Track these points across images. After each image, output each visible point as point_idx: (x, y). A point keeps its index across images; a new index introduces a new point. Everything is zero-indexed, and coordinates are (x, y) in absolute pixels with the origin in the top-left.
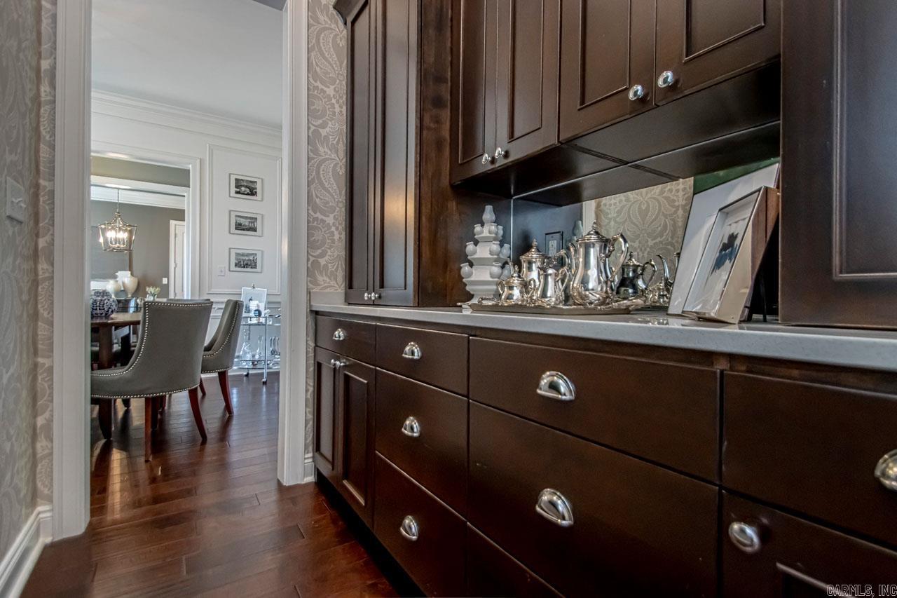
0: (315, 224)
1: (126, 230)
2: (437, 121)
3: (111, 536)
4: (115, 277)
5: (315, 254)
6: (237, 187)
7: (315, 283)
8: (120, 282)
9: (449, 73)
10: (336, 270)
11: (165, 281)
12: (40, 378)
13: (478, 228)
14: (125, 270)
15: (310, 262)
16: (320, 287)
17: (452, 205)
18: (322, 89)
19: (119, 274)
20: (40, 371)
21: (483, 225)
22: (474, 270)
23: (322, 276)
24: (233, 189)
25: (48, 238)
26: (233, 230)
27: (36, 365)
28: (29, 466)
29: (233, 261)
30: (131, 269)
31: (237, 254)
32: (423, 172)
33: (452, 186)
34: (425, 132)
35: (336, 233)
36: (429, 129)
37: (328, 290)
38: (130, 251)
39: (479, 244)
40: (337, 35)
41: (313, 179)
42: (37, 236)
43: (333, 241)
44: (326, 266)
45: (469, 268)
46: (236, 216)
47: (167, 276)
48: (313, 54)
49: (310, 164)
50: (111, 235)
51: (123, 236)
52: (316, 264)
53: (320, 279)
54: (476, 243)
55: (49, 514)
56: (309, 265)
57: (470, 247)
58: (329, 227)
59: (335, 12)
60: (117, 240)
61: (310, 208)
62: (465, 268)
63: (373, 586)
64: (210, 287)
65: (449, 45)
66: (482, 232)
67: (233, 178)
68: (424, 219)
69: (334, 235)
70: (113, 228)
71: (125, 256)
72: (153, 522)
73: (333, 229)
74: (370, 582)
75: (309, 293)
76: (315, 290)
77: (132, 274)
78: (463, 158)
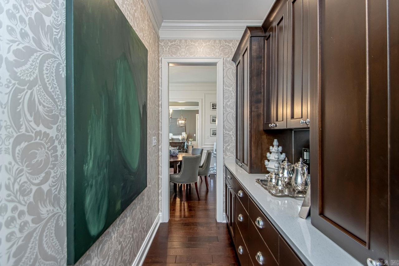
0: (226, 135)
1: (184, 120)
2: (257, 108)
3: (173, 225)
4: (182, 134)
5: (226, 145)
6: (213, 107)
7: (226, 155)
8: (183, 136)
9: (262, 90)
10: (233, 150)
11: (195, 135)
12: (160, 180)
13: (271, 148)
14: (184, 132)
15: (224, 148)
16: (228, 157)
17: (264, 137)
18: (228, 89)
19: (183, 133)
20: (160, 179)
21: (273, 147)
22: (269, 163)
23: (228, 152)
24: (212, 107)
25: (161, 146)
26: (212, 122)
27: (159, 177)
28: (157, 203)
29: (212, 133)
30: (186, 132)
31: (213, 130)
32: (252, 127)
33: (264, 130)
34: (252, 113)
35: (233, 137)
36: (254, 111)
37: (230, 157)
38: (185, 127)
39: (272, 153)
40: (233, 69)
41: (225, 120)
42: (159, 146)
43: (232, 140)
44: (230, 149)
45: (268, 162)
46: (213, 117)
47: (195, 134)
48: (225, 79)
49: (224, 115)
50: (180, 122)
51: (183, 122)
52: (226, 148)
53: (228, 154)
54: (271, 153)
55: (161, 215)
56: (224, 149)
57: (268, 154)
58: (230, 135)
59: (232, 62)
60: (182, 124)
61: (224, 130)
62: (266, 162)
63: (234, 264)
64: (204, 143)
65: (262, 80)
66: (272, 149)
67: (211, 103)
68: (252, 143)
69: (232, 138)
70: (181, 120)
71: (184, 128)
72: (182, 223)
73: (232, 136)
74: (233, 263)
75: (224, 158)
76: (226, 157)
77: (186, 133)
78: (267, 122)
